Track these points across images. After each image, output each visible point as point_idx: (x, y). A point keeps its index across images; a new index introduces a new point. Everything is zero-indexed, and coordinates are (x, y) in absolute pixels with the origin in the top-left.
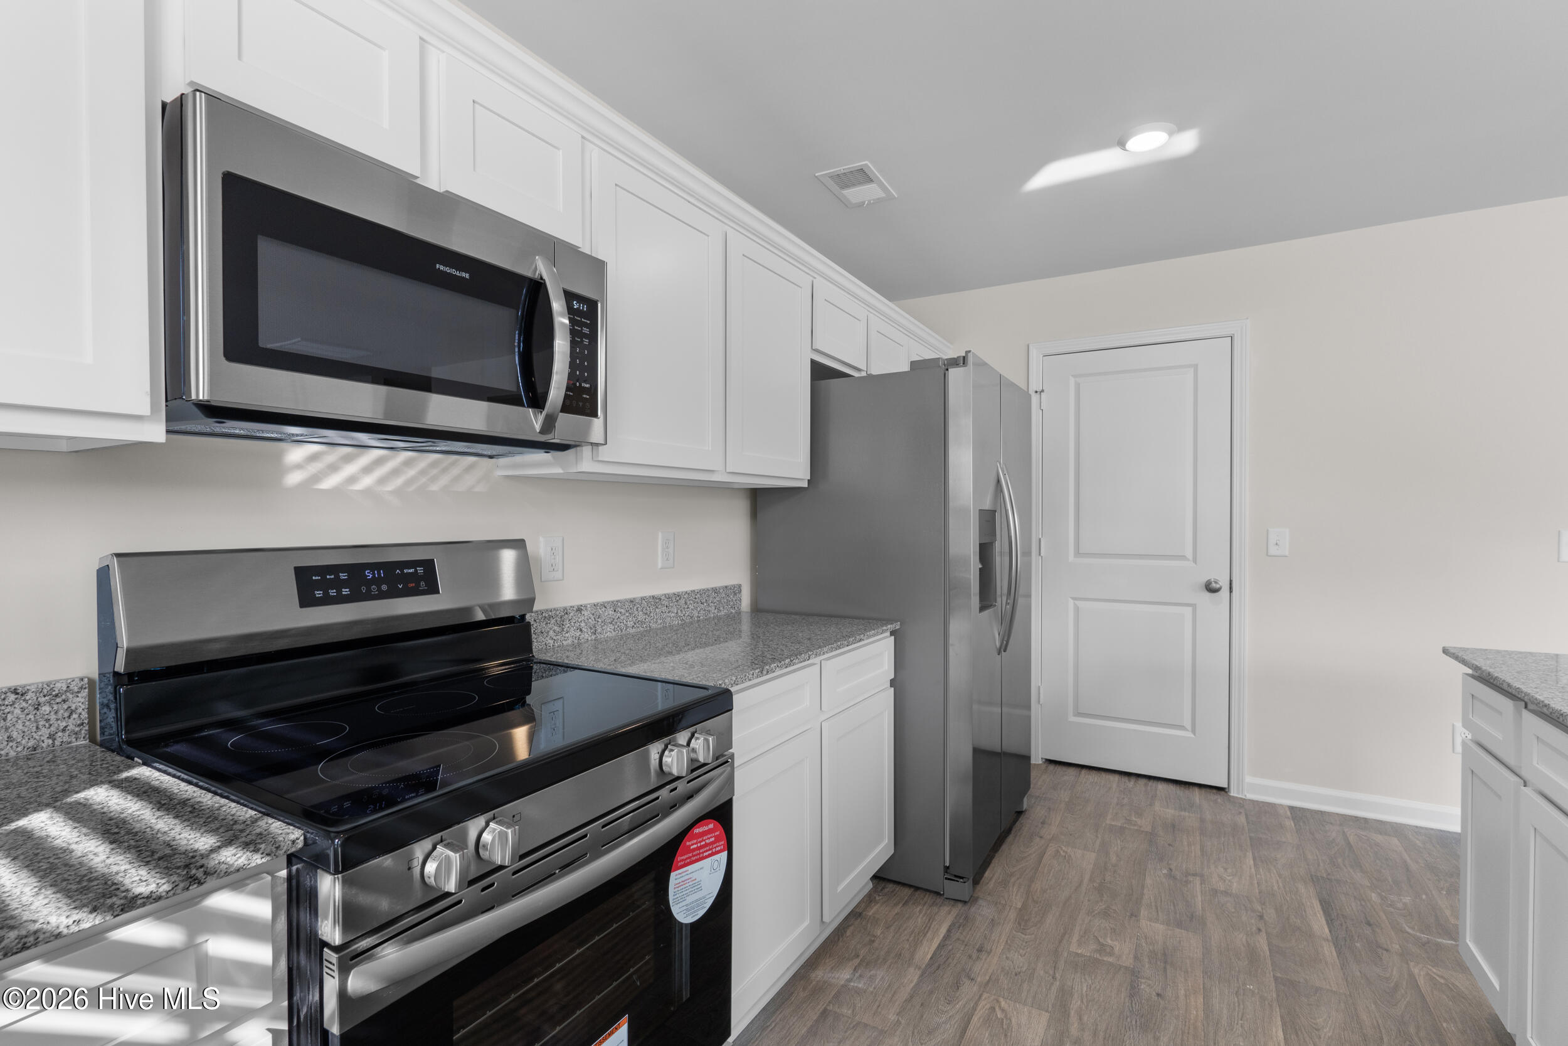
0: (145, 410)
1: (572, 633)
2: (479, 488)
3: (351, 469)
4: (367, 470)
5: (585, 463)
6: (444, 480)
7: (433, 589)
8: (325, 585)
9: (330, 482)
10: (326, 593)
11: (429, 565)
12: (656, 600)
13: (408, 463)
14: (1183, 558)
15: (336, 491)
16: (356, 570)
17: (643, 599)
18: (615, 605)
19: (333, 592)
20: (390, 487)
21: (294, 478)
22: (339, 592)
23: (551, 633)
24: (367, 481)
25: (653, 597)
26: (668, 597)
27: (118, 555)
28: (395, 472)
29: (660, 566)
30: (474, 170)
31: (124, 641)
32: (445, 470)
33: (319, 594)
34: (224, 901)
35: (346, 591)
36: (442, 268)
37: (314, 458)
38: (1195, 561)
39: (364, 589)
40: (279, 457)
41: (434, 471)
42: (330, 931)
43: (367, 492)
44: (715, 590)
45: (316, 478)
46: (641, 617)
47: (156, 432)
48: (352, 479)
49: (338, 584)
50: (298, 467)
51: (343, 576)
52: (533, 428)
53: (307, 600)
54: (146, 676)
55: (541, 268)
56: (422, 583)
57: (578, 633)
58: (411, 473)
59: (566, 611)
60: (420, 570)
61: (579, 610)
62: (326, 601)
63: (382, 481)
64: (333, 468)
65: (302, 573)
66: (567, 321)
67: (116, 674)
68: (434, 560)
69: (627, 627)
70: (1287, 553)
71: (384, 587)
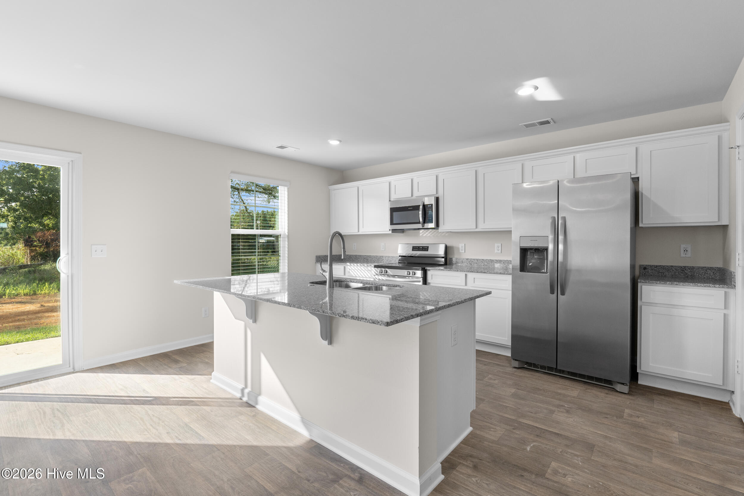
3: (427, 233)
4: (429, 233)
9: (425, 235)
17: (486, 260)
18: (477, 260)
21: (421, 235)
23: (460, 263)
24: (429, 235)
25: (490, 260)
30: (418, 191)
37: (423, 232)
40: (419, 232)
45: (423, 235)
46: (486, 264)
48: (427, 235)
50: (421, 233)
53: (413, 250)
64: (425, 233)
69: (481, 265)
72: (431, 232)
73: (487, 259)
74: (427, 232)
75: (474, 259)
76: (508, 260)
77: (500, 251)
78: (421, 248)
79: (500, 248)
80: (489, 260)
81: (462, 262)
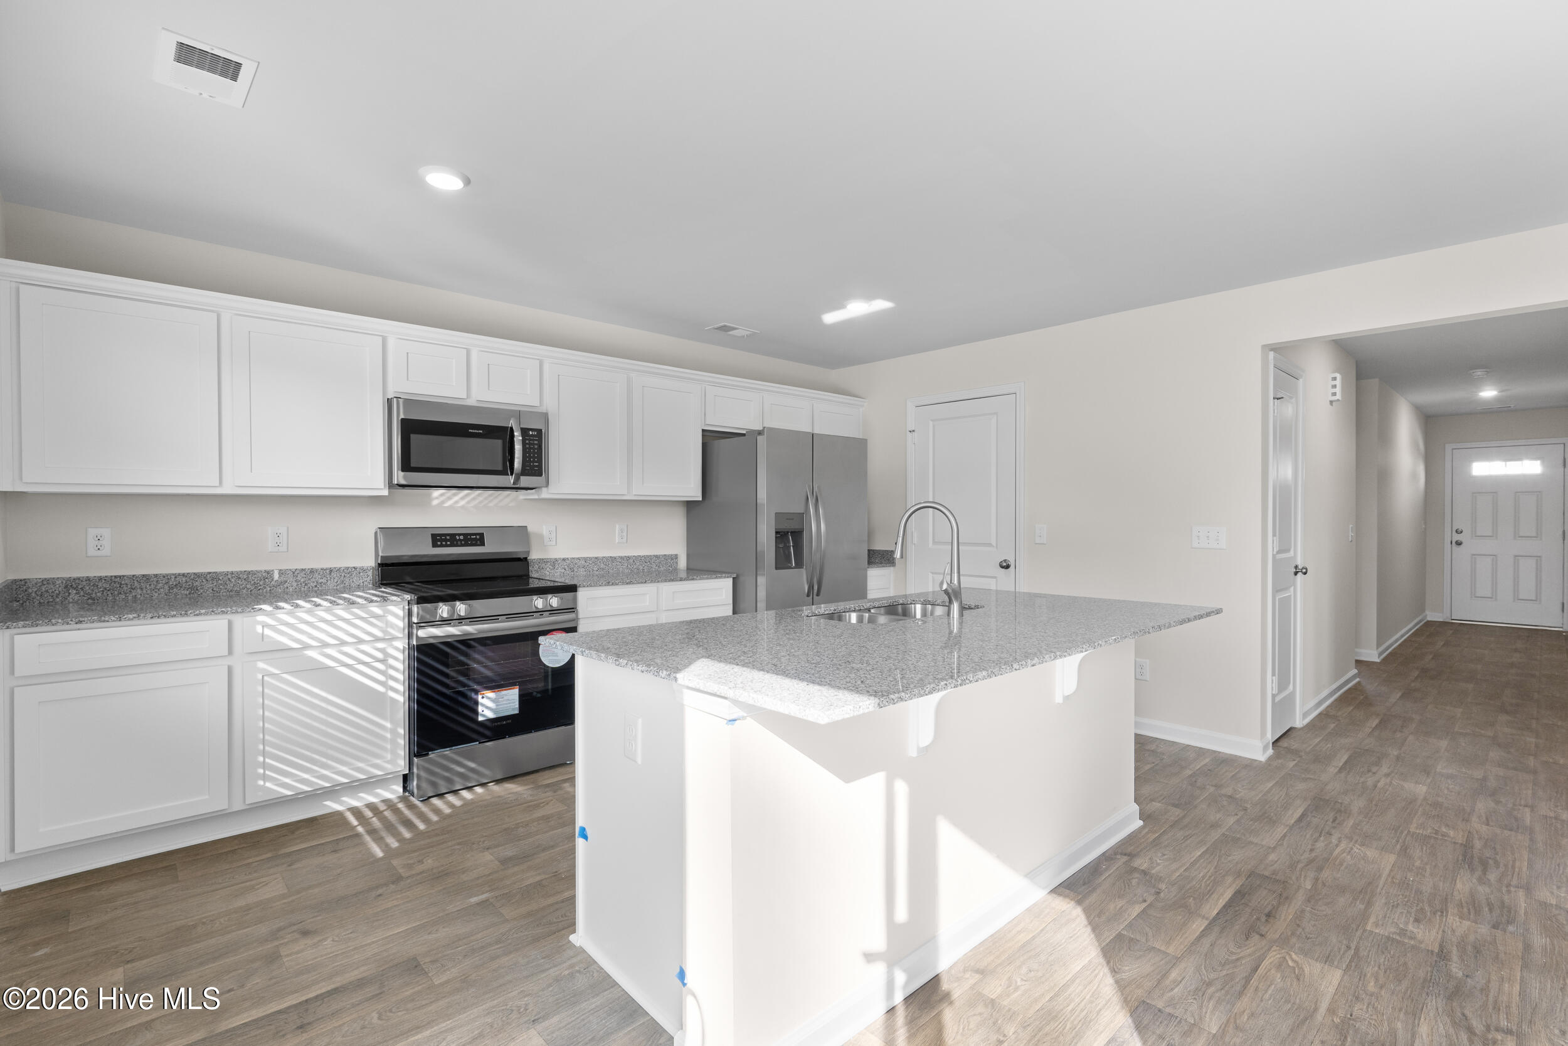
0: (383, 487)
1: (560, 570)
2: (512, 504)
3: (456, 498)
4: (462, 498)
5: (545, 494)
6: (496, 501)
7: (483, 544)
8: (441, 540)
10: (441, 543)
11: (482, 535)
12: (613, 559)
13: (479, 495)
14: (990, 545)
15: (451, 507)
16: (453, 536)
18: (585, 559)
19: (444, 543)
20: (472, 504)
21: (435, 502)
22: (446, 543)
23: (548, 569)
24: (462, 503)
26: (621, 558)
27: (379, 528)
28: (474, 499)
29: (617, 541)
31: (381, 554)
32: (496, 497)
33: (439, 543)
34: (392, 608)
35: (449, 543)
36: (471, 431)
37: (442, 495)
38: (997, 547)
39: (455, 543)
40: (430, 495)
41: (491, 498)
42: (415, 620)
43: (463, 507)
44: (656, 556)
45: (443, 502)
46: (602, 566)
47: (385, 493)
48: (457, 502)
49: (446, 540)
50: (437, 498)
51: (448, 538)
52: (510, 482)
53: (435, 545)
54: (387, 565)
55: (512, 423)
56: (478, 542)
57: (563, 571)
58: (481, 499)
59: (556, 560)
60: (478, 537)
61: (564, 560)
62: (441, 546)
63: (468, 502)
64: (449, 498)
65: (434, 536)
66: (521, 438)
67: (379, 564)
68: (483, 534)
69: (593, 570)
70: (1045, 542)
71: (463, 542)
72: (467, 495)
73: (604, 556)
74: (455, 495)
75: (579, 559)
76: (640, 556)
77: (625, 540)
78: (462, 537)
79: (625, 534)
80: (607, 558)
81: (551, 567)
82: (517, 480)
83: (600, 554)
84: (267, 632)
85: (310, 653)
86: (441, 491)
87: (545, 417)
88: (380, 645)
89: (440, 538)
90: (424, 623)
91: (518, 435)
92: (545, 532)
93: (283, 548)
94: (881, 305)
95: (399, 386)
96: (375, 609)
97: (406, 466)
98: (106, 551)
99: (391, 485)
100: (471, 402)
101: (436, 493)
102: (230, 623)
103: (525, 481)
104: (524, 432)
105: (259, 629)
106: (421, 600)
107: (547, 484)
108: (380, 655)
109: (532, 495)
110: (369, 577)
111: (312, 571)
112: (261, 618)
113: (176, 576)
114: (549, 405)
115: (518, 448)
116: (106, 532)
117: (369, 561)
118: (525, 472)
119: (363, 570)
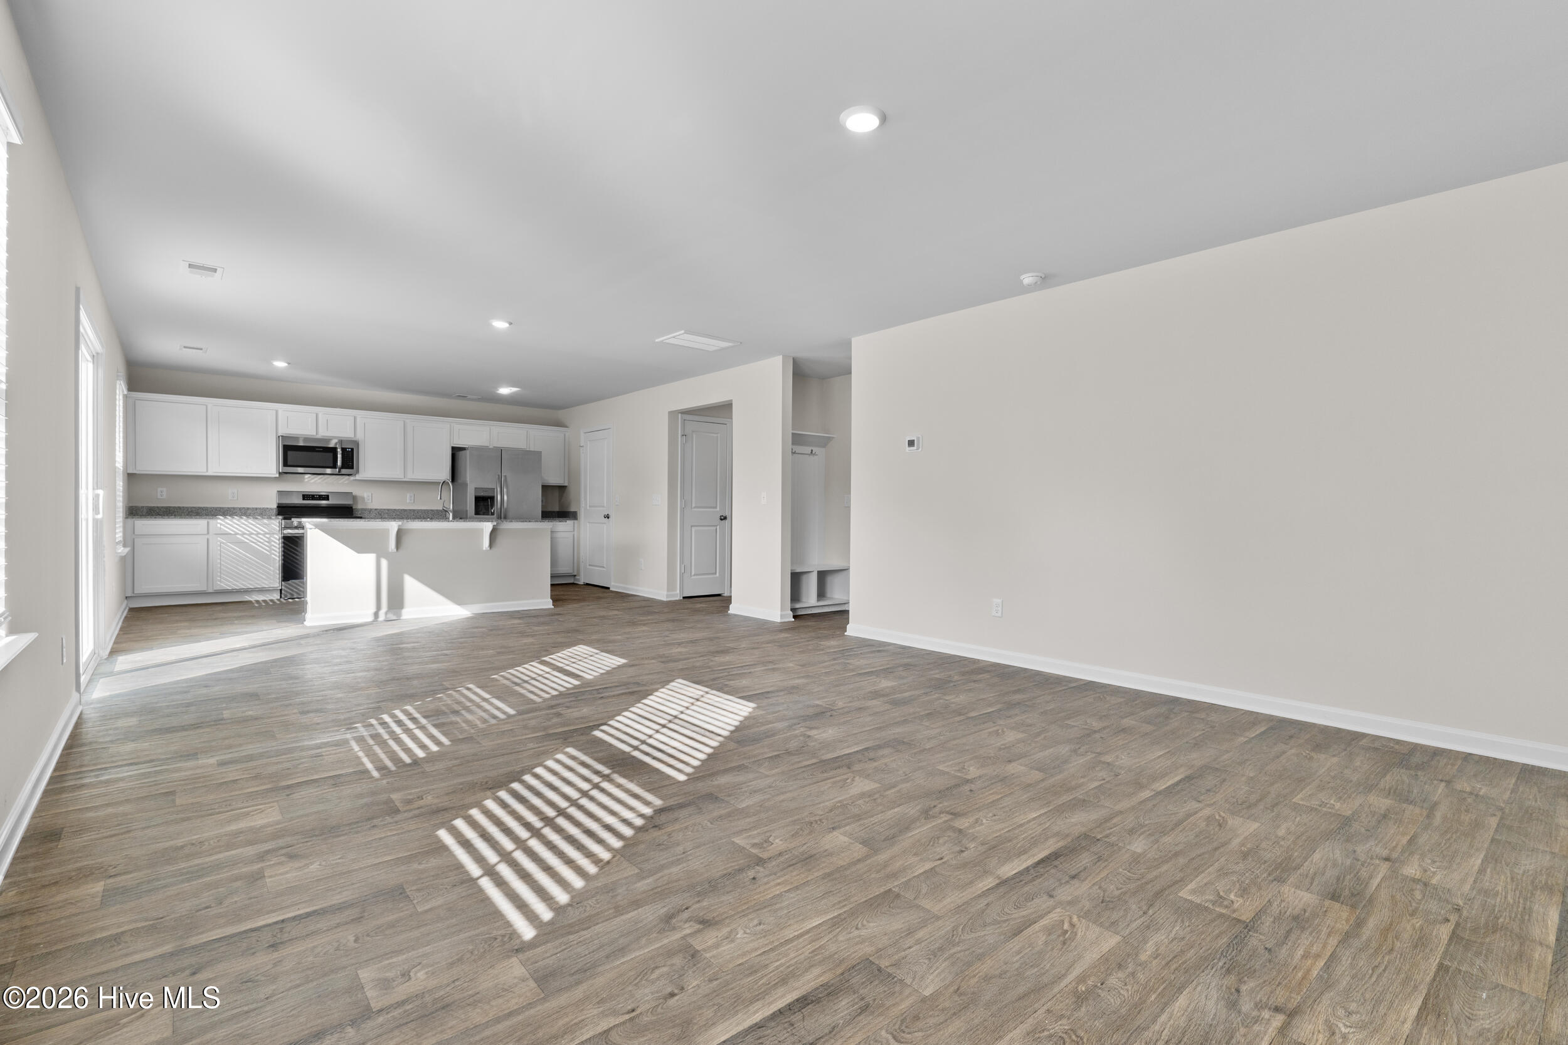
5: (358, 477)
11: (328, 496)
16: (313, 496)
26: (410, 510)
59: (371, 509)
82: (339, 471)
83: (397, 508)
84: (222, 527)
85: (238, 536)
86: (309, 475)
87: (357, 443)
88: (268, 536)
89: (305, 497)
90: (286, 528)
91: (339, 450)
92: (365, 495)
93: (236, 498)
94: (514, 390)
95: (283, 431)
96: (265, 521)
97: (286, 464)
98: (164, 497)
99: (280, 473)
100: (319, 436)
101: (307, 476)
102: (208, 523)
103: (344, 471)
104: (343, 450)
105: (219, 525)
106: (285, 519)
107: (358, 472)
108: (267, 540)
109: (352, 478)
110: (275, 512)
111: (248, 509)
112: (219, 521)
113: (191, 508)
114: (360, 437)
115: (339, 456)
116: (165, 489)
117: (275, 506)
118: (344, 466)
119: (271, 509)
